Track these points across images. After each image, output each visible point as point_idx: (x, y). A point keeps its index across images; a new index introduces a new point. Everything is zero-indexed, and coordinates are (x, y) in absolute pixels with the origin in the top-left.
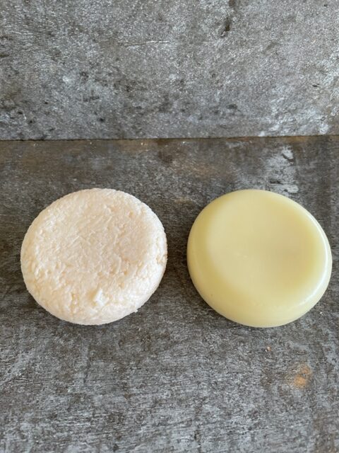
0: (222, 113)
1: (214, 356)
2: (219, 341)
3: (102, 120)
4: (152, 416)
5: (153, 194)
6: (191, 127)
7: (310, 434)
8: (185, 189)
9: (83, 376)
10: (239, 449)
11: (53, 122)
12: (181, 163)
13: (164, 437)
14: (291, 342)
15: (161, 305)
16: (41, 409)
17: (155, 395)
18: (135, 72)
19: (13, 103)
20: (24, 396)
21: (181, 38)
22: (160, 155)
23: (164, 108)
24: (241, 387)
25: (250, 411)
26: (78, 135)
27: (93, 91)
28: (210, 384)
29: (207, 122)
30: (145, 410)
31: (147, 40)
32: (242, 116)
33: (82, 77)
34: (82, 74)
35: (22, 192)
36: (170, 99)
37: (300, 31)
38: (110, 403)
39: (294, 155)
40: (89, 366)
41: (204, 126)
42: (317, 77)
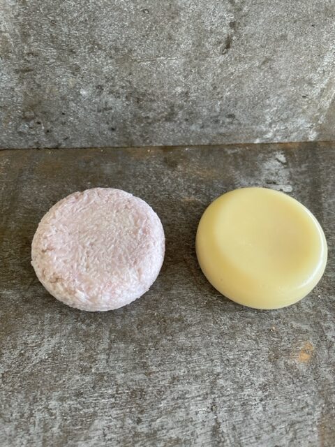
0: (221, 122)
1: (225, 336)
2: (229, 323)
3: (113, 129)
4: (171, 392)
5: (161, 195)
6: (193, 135)
7: (316, 403)
8: (190, 190)
9: (106, 357)
10: (252, 419)
11: (68, 131)
12: (186, 167)
13: (183, 410)
14: (293, 323)
15: (174, 292)
16: (68, 388)
17: (173, 372)
18: (145, 86)
19: (33, 114)
20: (51, 377)
21: (187, 54)
22: (166, 161)
23: (170, 118)
24: (251, 363)
25: (260, 385)
26: (90, 143)
27: (106, 103)
28: (223, 361)
29: (208, 130)
30: (164, 386)
31: (157, 56)
32: (240, 124)
33: (98, 90)
34: (97, 87)
35: (41, 194)
36: (176, 109)
37: (291, 47)
38: (132, 380)
39: (287, 159)
40: (110, 348)
41: (205, 134)
42: (306, 89)
